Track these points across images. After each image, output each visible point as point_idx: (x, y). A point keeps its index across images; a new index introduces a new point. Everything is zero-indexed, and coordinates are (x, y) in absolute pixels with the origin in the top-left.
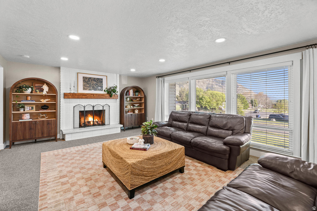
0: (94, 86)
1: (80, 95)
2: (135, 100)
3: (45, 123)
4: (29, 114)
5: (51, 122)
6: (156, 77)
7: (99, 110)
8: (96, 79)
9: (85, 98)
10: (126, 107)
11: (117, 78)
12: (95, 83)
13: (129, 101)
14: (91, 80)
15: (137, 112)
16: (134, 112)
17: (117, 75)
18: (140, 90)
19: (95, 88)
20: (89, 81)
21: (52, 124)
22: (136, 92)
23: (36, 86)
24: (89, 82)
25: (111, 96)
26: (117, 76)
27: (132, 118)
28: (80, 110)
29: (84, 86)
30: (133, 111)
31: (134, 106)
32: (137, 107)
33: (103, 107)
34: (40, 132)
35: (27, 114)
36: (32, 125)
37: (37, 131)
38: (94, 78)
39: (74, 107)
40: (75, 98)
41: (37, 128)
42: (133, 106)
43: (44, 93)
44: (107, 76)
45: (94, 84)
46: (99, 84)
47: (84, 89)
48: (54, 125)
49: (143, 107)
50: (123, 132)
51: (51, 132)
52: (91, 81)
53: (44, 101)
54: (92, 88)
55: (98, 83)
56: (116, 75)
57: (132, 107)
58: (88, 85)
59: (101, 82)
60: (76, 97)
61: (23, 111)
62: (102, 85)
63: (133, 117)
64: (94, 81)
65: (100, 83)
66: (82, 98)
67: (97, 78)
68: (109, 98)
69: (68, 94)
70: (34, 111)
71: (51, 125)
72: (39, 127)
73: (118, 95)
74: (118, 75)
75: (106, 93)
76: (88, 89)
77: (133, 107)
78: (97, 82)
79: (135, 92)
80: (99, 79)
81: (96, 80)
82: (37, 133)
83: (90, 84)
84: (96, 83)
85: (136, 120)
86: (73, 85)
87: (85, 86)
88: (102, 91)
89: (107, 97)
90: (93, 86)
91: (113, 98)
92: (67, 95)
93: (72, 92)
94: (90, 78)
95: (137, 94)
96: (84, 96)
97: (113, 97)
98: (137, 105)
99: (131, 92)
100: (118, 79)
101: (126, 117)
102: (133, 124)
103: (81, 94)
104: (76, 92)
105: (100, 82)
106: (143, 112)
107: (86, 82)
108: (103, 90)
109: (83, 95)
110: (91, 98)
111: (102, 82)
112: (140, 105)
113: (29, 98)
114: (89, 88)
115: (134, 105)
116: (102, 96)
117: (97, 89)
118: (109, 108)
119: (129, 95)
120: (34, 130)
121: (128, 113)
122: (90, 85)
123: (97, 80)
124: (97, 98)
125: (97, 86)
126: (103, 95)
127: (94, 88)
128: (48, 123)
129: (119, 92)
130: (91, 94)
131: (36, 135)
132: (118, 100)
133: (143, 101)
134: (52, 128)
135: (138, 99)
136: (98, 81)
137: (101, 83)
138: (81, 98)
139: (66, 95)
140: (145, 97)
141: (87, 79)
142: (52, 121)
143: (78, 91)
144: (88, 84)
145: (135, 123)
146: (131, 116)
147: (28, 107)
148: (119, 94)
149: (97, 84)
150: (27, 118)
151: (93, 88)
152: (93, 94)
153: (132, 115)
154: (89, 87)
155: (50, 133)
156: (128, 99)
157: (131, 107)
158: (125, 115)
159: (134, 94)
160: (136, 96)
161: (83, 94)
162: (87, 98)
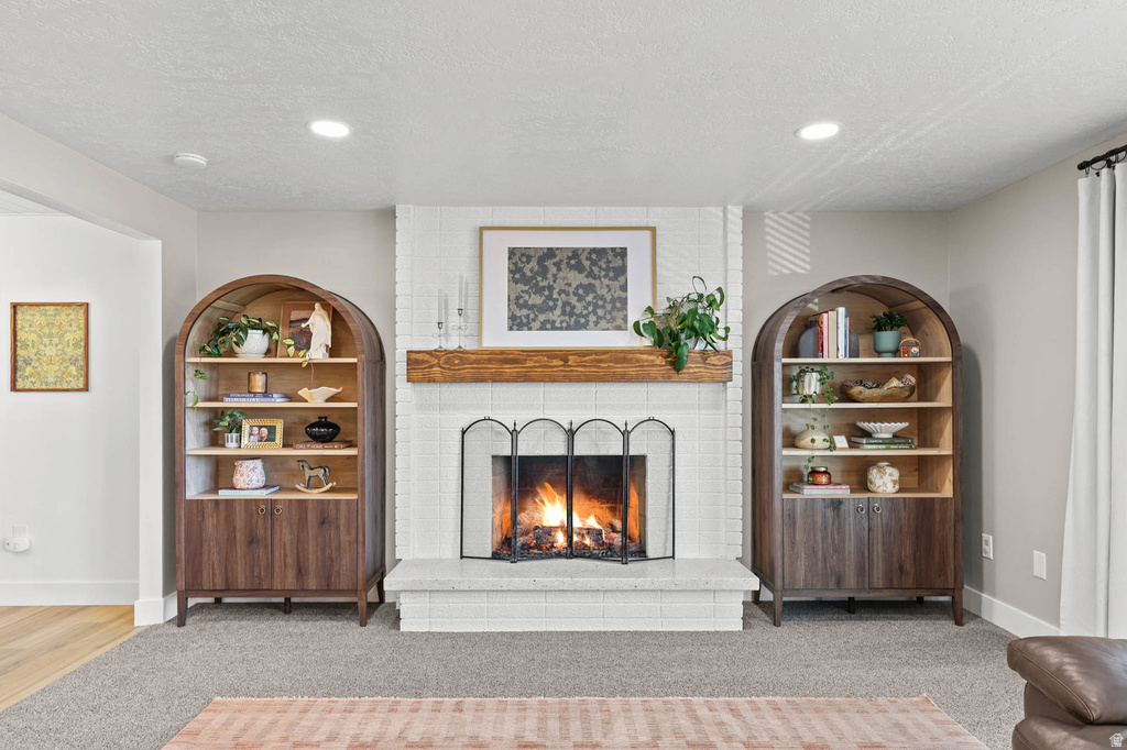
0: (574, 300)
1: (489, 361)
2: (867, 392)
3: (312, 518)
4: (258, 464)
5: (338, 510)
6: (1082, 166)
7: (603, 452)
8: (583, 257)
9: (515, 381)
10: (786, 446)
11: (725, 237)
12: (576, 279)
13: (823, 397)
14: (558, 265)
15: (885, 482)
16: (863, 484)
17: (725, 211)
18: (918, 304)
19: (577, 311)
20: (544, 271)
21: (342, 522)
22: (880, 326)
23: (292, 318)
24: (545, 278)
25: (676, 363)
26: (725, 220)
27: (840, 529)
28: (495, 454)
29: (516, 301)
30: (859, 473)
31: (867, 434)
32: (885, 442)
33: (626, 434)
34: (289, 560)
35: (251, 464)
36: (260, 523)
37: (277, 554)
38: (575, 253)
39: (464, 433)
40: (463, 380)
41: (277, 537)
42: (857, 435)
43: (318, 353)
44: (653, 230)
45: (572, 289)
46: (602, 286)
47: (516, 323)
48: (348, 532)
49: (946, 449)
50: (765, 632)
51: (336, 568)
52: (553, 269)
53: (316, 397)
54: (558, 312)
55: (597, 283)
56: (719, 212)
57: (841, 441)
58: (537, 300)
59: (615, 269)
60: (468, 370)
61: (234, 445)
62: (619, 293)
63: (850, 522)
64: (571, 267)
65: (606, 281)
66: (497, 379)
67: (594, 250)
68: (667, 379)
69: (427, 357)
70: (276, 449)
71: (338, 527)
72: (285, 534)
73: (729, 354)
74: (736, 212)
75: (647, 342)
76: (537, 324)
77: (852, 445)
78: (591, 275)
79: (866, 329)
80: (601, 252)
81: (587, 264)
82: (277, 569)
83: (551, 288)
84: (586, 281)
85: (878, 550)
86: (454, 305)
87: (521, 307)
88: (618, 328)
89: (654, 371)
90: (565, 304)
91: (697, 379)
92: (423, 362)
93: (452, 344)
94: (551, 253)
95: (888, 338)
96: (508, 369)
97: (692, 367)
98: (884, 430)
99: (836, 326)
100: (736, 237)
101: (792, 517)
102: (851, 579)
103: (493, 352)
104: (469, 345)
105: (607, 270)
106: (947, 491)
107: (524, 280)
108: (630, 324)
109: (506, 361)
110: (553, 379)
111: (622, 271)
112: (923, 425)
113: (259, 381)
114: (542, 317)
115: (865, 425)
116: (616, 361)
117: (592, 318)
118: (669, 444)
119: (819, 349)
120: (266, 546)
121: (809, 492)
122: (549, 297)
123: (594, 263)
124: (588, 379)
125: (590, 298)
126: (622, 356)
127: (571, 314)
128: (325, 515)
129: (736, 330)
130: (551, 354)
131: (272, 577)
132: (738, 390)
133: (944, 399)
134: (339, 548)
135: (895, 383)
136: (595, 269)
137: (615, 278)
138: (494, 381)
139: (417, 362)
140: (966, 368)
141: (534, 264)
142: (343, 508)
143: (480, 335)
144: (539, 290)
145: (863, 570)
146: (829, 513)
147: (256, 430)
148: (737, 345)
149: (589, 288)
150: (250, 482)
151: (563, 313)
152: (563, 355)
153: (836, 504)
154: (542, 309)
155: (330, 576)
156: (812, 384)
157: (832, 447)
158: (777, 505)
159: (864, 342)
160: (879, 353)
161: (502, 352)
162: (526, 378)
